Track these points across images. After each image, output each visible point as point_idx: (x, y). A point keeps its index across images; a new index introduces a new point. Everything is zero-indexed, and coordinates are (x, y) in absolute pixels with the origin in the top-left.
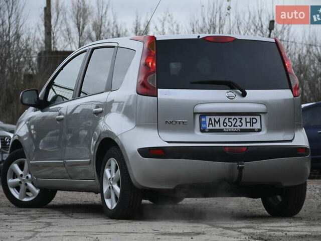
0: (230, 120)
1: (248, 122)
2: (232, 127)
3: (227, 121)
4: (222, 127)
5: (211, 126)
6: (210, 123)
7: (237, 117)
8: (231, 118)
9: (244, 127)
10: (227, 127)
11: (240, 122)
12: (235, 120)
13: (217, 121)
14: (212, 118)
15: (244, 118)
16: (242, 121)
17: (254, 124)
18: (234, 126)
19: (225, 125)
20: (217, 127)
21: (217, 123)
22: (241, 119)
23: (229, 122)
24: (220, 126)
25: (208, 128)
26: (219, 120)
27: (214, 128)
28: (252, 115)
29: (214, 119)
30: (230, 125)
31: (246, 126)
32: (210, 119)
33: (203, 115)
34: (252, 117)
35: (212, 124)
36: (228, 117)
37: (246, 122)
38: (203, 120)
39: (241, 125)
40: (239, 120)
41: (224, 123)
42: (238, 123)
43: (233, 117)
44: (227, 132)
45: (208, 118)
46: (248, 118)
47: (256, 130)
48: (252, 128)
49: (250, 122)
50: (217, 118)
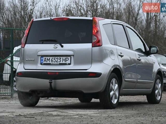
0: (55, 59)
1: (64, 60)
2: (56, 62)
3: (53, 59)
4: (51, 62)
5: (45, 62)
6: (45, 60)
7: (58, 57)
8: (55, 58)
9: (61, 62)
10: (53, 62)
11: (60, 60)
12: (57, 59)
13: (48, 59)
14: (46, 58)
15: (62, 58)
16: (61, 59)
17: (67, 61)
18: (57, 62)
19: (52, 61)
20: (48, 62)
21: (48, 60)
22: (61, 58)
23: (54, 60)
24: (49, 62)
25: (44, 63)
26: (49, 59)
27: (46, 63)
28: (66, 56)
29: (47, 58)
30: (55, 61)
31: (63, 62)
32: (45, 58)
33: (42, 56)
34: (66, 57)
35: (46, 61)
36: (54, 57)
37: (63, 60)
38: (42, 59)
39: (60, 61)
40: (59, 59)
41: (52, 60)
42: (59, 60)
43: (56, 57)
44: (52, 65)
45: (44, 58)
46: (64, 58)
47: (67, 64)
48: (65, 63)
49: (65, 60)
50: (48, 58)
